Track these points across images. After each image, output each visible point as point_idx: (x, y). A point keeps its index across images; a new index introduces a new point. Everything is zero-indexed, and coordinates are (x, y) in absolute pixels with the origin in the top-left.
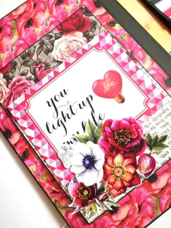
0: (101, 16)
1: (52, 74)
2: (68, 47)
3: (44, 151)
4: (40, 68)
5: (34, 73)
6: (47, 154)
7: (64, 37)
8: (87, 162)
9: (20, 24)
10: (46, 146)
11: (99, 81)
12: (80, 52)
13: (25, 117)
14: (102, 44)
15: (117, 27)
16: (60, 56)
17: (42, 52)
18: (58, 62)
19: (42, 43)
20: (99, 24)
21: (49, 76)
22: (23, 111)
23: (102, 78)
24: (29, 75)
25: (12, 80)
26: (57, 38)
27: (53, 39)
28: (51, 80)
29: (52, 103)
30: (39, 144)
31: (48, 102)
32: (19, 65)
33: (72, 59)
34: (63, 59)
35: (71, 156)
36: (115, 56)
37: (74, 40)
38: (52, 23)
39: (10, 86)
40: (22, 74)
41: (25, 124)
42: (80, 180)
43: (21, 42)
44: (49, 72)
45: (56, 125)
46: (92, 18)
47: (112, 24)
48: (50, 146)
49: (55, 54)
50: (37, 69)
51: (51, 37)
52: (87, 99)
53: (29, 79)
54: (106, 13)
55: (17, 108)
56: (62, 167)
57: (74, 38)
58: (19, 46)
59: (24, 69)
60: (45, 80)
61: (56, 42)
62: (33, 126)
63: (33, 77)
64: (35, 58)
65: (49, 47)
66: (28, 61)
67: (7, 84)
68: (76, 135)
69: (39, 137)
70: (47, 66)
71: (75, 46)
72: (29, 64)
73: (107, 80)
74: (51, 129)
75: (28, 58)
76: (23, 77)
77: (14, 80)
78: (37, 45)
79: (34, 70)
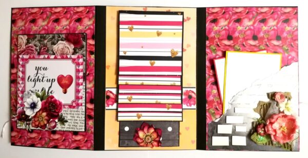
0: (90, 45)
1: (46, 56)
2: (63, 49)
3: (21, 87)
4: (44, 49)
5: (40, 49)
6: (20, 89)
7: (64, 42)
8: (32, 105)
9: (52, 17)
10: (22, 85)
11: (62, 76)
12: (65, 56)
13: (23, 66)
14: (76, 61)
15: (93, 57)
16: (56, 50)
17: (50, 42)
18: (53, 52)
19: (54, 37)
20: (85, 49)
21: (45, 57)
22: (24, 62)
23: (65, 76)
24: (38, 48)
25: (29, 43)
26: (62, 40)
27: (60, 39)
28: (44, 58)
29: (38, 69)
30: (21, 82)
31: (36, 67)
32: (36, 39)
33: (59, 57)
34: (56, 52)
35: (29, 98)
36: (78, 71)
37: (68, 48)
38: (66, 29)
39: (27, 46)
40: (35, 45)
41: (21, 69)
42: (25, 109)
43: (46, 28)
44: (46, 54)
45: (32, 80)
46: (84, 43)
47: (91, 53)
48: (24, 87)
49: (55, 47)
50: (43, 48)
51: (60, 37)
52: (52, 80)
53: (36, 50)
54: (93, 45)
55: (23, 59)
56: (22, 99)
57: (69, 46)
58: (44, 29)
59: (38, 43)
60: (42, 56)
61: (60, 42)
62: (24, 73)
63: (39, 50)
64: (46, 42)
65: (55, 42)
66: (42, 41)
67: (26, 44)
68: (37, 91)
69: (23, 79)
70: (48, 50)
71: (66, 51)
72: (41, 43)
73: (67, 78)
74: (30, 80)
75: (42, 39)
76: (35, 47)
77: (30, 45)
78: (51, 36)
79: (41, 48)
